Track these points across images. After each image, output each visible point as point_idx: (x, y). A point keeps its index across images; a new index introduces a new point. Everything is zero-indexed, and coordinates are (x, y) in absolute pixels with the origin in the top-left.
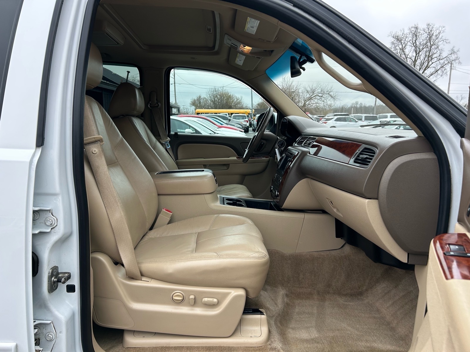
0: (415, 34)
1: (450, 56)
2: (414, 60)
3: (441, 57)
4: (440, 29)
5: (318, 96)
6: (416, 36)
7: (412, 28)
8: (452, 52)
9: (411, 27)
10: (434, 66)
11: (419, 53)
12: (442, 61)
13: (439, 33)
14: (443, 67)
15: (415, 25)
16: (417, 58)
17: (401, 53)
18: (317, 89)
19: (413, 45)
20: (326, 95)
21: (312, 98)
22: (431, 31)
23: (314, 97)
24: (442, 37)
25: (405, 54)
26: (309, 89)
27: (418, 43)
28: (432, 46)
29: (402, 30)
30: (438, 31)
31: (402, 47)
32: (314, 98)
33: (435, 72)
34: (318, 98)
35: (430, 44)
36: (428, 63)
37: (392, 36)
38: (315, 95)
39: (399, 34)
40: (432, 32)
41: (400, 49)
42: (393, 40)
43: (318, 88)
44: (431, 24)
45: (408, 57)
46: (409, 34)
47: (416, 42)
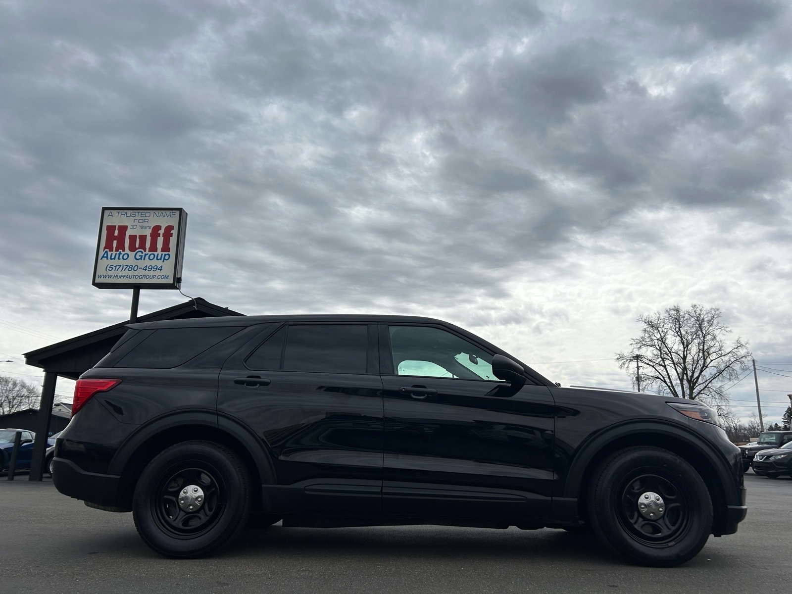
0: (676, 319)
1: (737, 350)
2: (682, 356)
3: (722, 352)
4: (713, 312)
6: (679, 321)
7: (670, 310)
8: (739, 345)
10: (715, 365)
11: (687, 346)
12: (726, 358)
13: (713, 318)
14: (729, 366)
15: (674, 306)
16: (685, 353)
17: (660, 345)
19: (677, 335)
22: (700, 314)
24: (718, 323)
25: (667, 347)
27: (683, 333)
28: (705, 336)
29: (657, 314)
30: (710, 315)
33: (718, 374)
35: (703, 333)
36: (705, 360)
37: (643, 320)
39: (653, 318)
40: (702, 316)
41: (658, 340)
42: (645, 326)
44: (698, 306)
45: (673, 350)
46: (667, 318)
47: (680, 330)
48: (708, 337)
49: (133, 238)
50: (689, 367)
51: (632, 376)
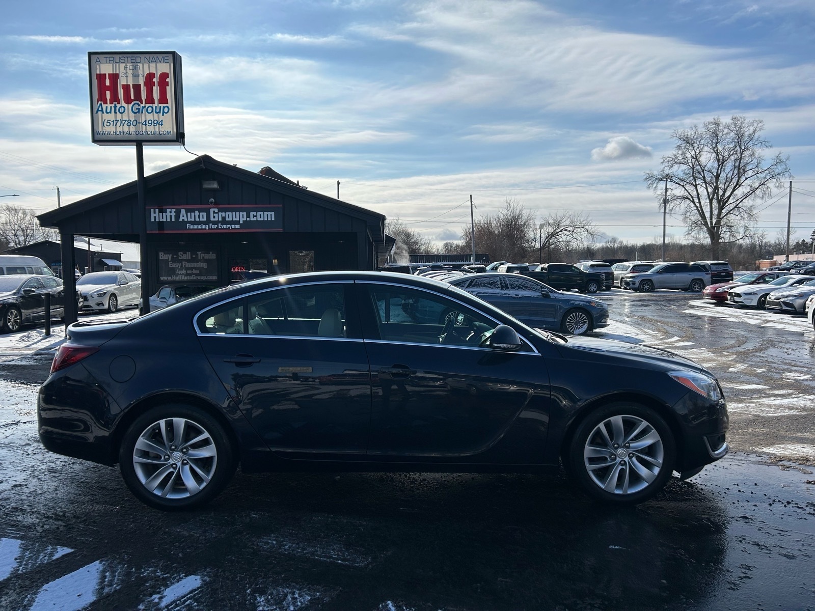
0: (714, 134)
1: (775, 167)
2: (715, 174)
3: (759, 169)
4: (756, 125)
5: (567, 230)
6: (717, 136)
8: (778, 161)
9: (707, 123)
10: (749, 183)
11: (723, 163)
12: (762, 175)
13: (754, 132)
14: (763, 184)
15: (714, 119)
16: (719, 170)
17: (693, 163)
18: (564, 220)
19: (713, 151)
20: (579, 230)
21: (557, 233)
22: (740, 128)
23: (560, 231)
24: (759, 137)
25: (700, 165)
26: (551, 221)
27: (720, 148)
28: (743, 152)
29: (694, 128)
30: (752, 129)
31: (695, 153)
32: (561, 233)
33: (751, 192)
34: (568, 233)
35: (740, 148)
36: (739, 178)
37: (678, 136)
38: (562, 228)
39: (689, 134)
40: (743, 130)
41: (692, 157)
42: (680, 142)
43: (566, 218)
44: (739, 118)
45: (706, 169)
46: (705, 133)
47: (717, 146)
48: (747, 153)
49: (126, 88)
50: (721, 186)
51: (660, 197)
